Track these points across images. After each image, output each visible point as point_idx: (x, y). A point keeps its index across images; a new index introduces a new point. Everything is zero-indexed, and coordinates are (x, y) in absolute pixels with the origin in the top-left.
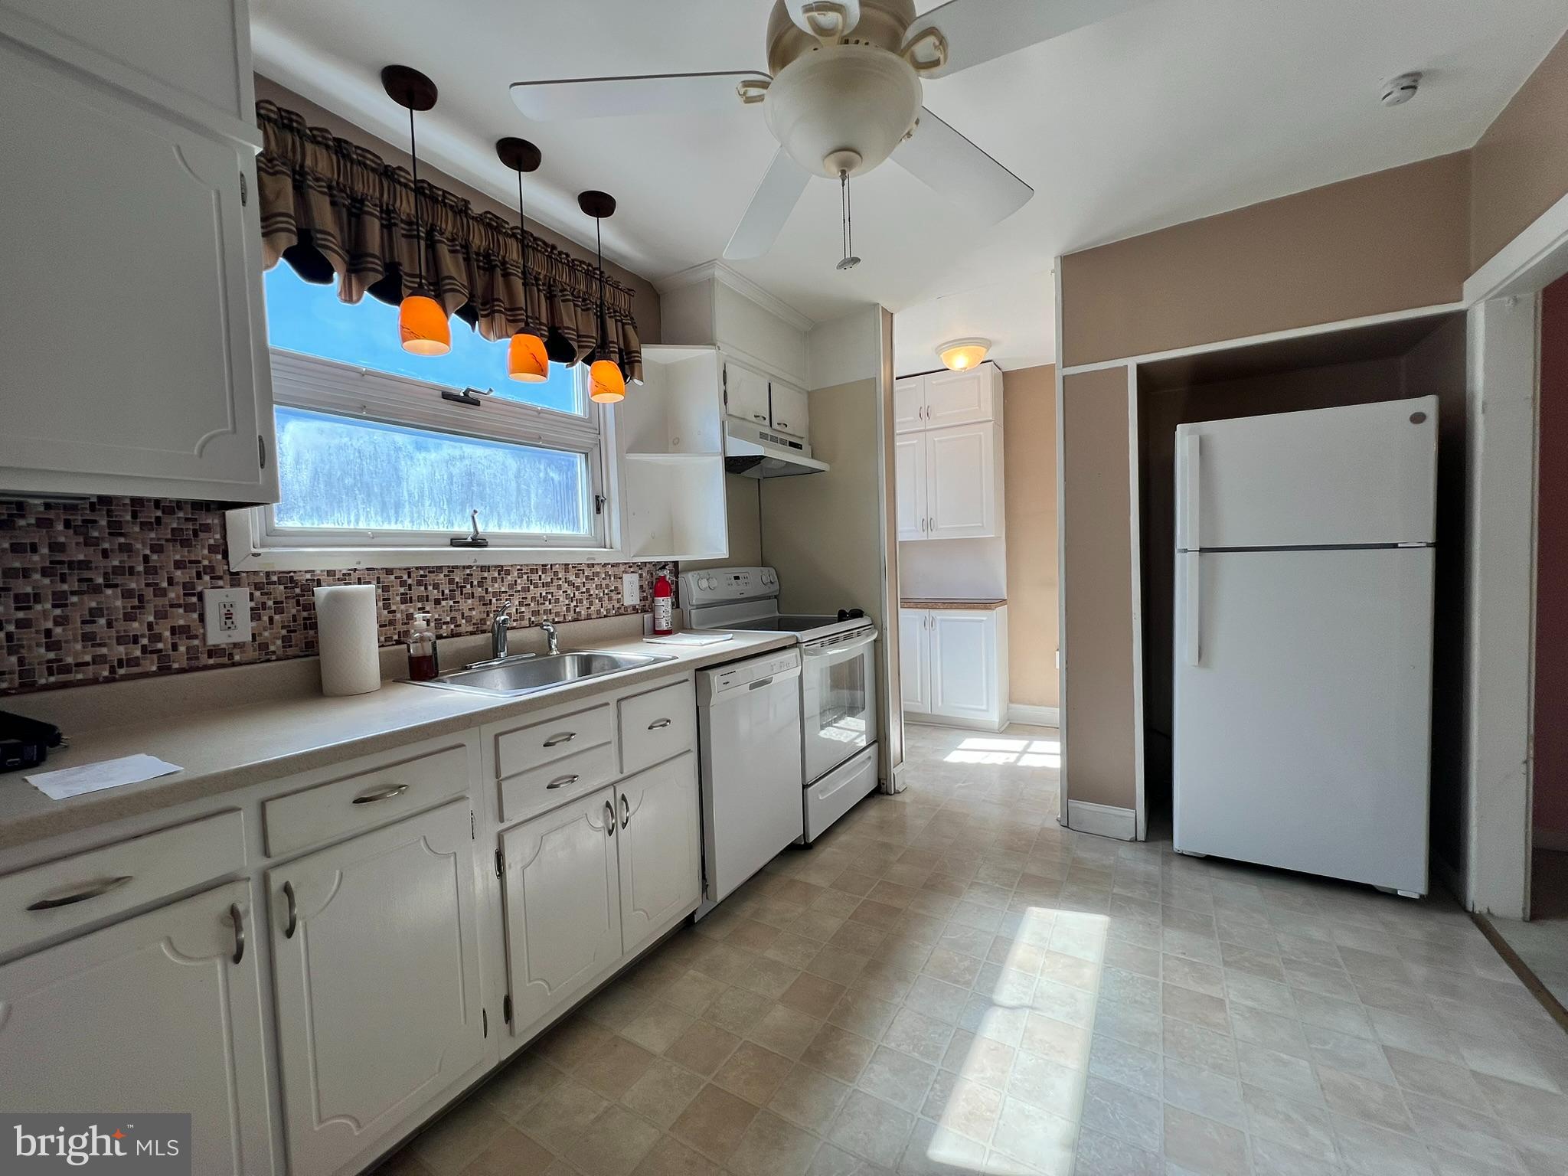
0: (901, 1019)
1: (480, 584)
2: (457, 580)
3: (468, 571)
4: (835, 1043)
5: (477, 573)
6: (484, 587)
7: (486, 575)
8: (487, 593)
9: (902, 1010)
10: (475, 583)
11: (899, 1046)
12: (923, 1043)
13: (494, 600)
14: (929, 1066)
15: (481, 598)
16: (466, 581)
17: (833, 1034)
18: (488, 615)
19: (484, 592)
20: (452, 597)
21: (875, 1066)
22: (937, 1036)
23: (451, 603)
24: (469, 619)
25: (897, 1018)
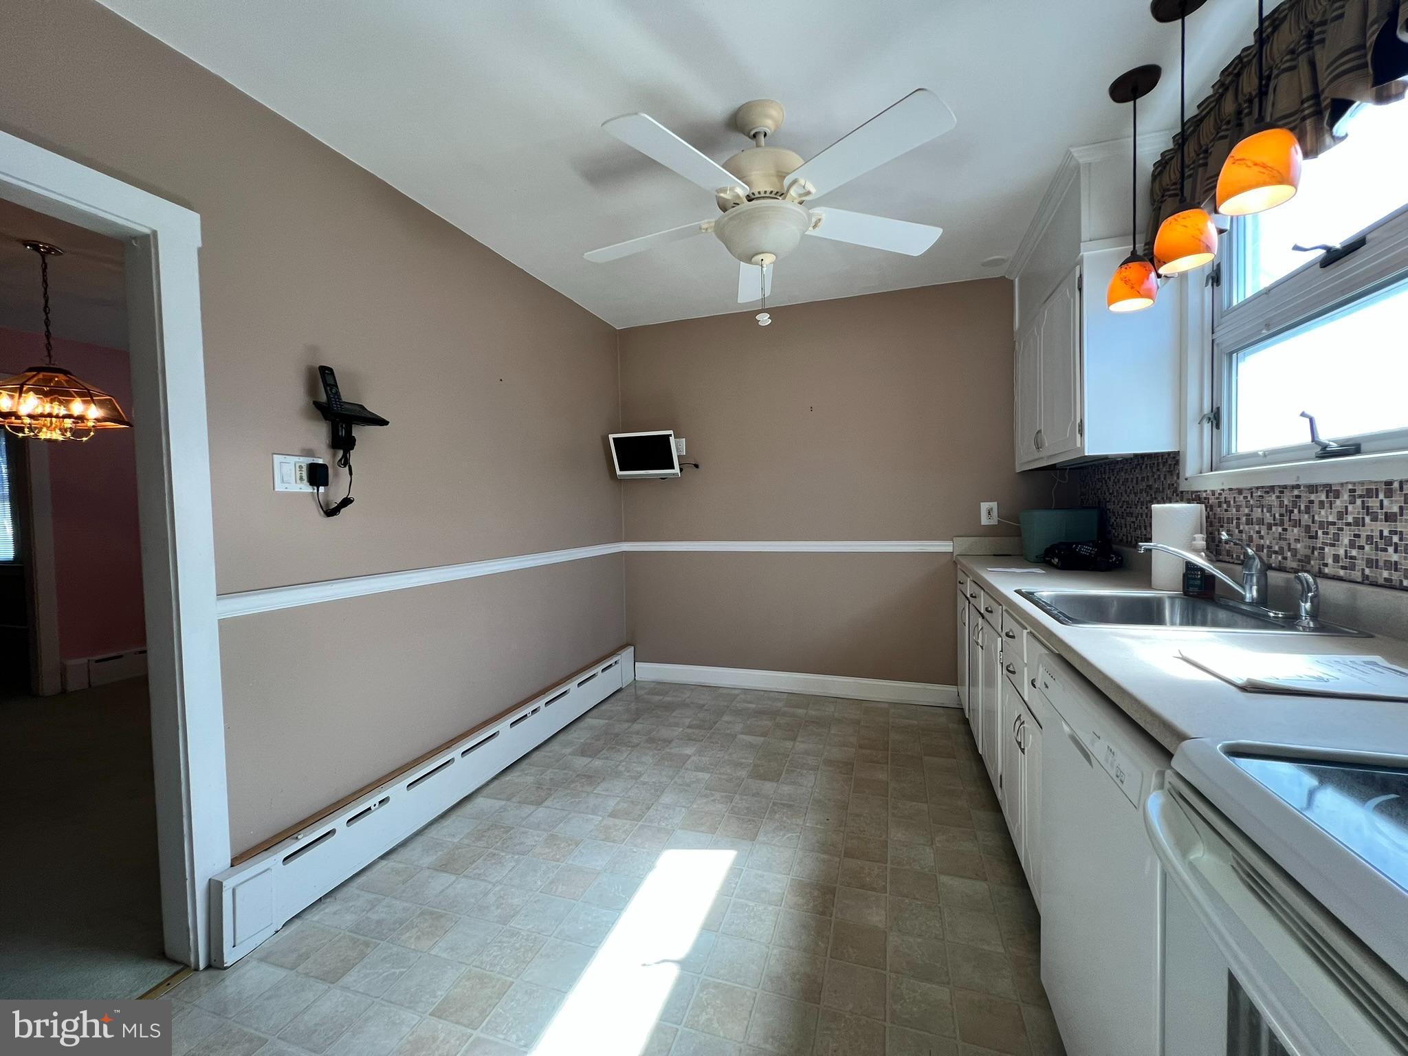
0: (768, 932)
1: (1308, 510)
2: (1286, 503)
3: (1296, 492)
4: (816, 903)
5: (1305, 494)
6: (1311, 514)
7: (1313, 497)
8: (1313, 522)
9: (769, 942)
10: (1303, 508)
11: (765, 909)
12: (746, 914)
13: (1320, 533)
14: (739, 898)
15: (1308, 528)
16: (1295, 504)
17: (821, 910)
18: (1313, 553)
19: (1311, 520)
20: (1282, 524)
21: (779, 891)
22: (735, 922)
23: (1280, 529)
24: (1295, 552)
25: (772, 932)
